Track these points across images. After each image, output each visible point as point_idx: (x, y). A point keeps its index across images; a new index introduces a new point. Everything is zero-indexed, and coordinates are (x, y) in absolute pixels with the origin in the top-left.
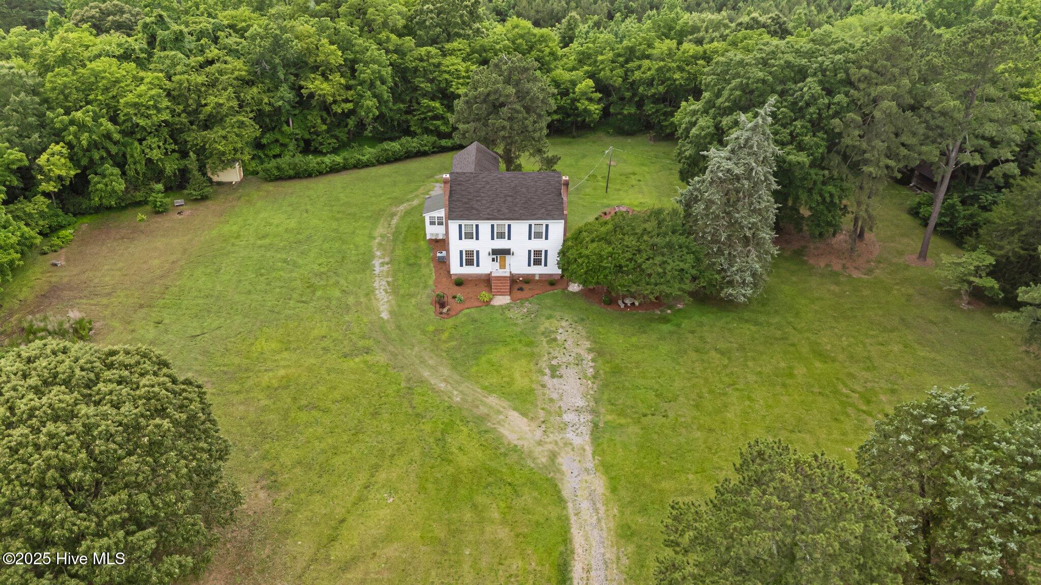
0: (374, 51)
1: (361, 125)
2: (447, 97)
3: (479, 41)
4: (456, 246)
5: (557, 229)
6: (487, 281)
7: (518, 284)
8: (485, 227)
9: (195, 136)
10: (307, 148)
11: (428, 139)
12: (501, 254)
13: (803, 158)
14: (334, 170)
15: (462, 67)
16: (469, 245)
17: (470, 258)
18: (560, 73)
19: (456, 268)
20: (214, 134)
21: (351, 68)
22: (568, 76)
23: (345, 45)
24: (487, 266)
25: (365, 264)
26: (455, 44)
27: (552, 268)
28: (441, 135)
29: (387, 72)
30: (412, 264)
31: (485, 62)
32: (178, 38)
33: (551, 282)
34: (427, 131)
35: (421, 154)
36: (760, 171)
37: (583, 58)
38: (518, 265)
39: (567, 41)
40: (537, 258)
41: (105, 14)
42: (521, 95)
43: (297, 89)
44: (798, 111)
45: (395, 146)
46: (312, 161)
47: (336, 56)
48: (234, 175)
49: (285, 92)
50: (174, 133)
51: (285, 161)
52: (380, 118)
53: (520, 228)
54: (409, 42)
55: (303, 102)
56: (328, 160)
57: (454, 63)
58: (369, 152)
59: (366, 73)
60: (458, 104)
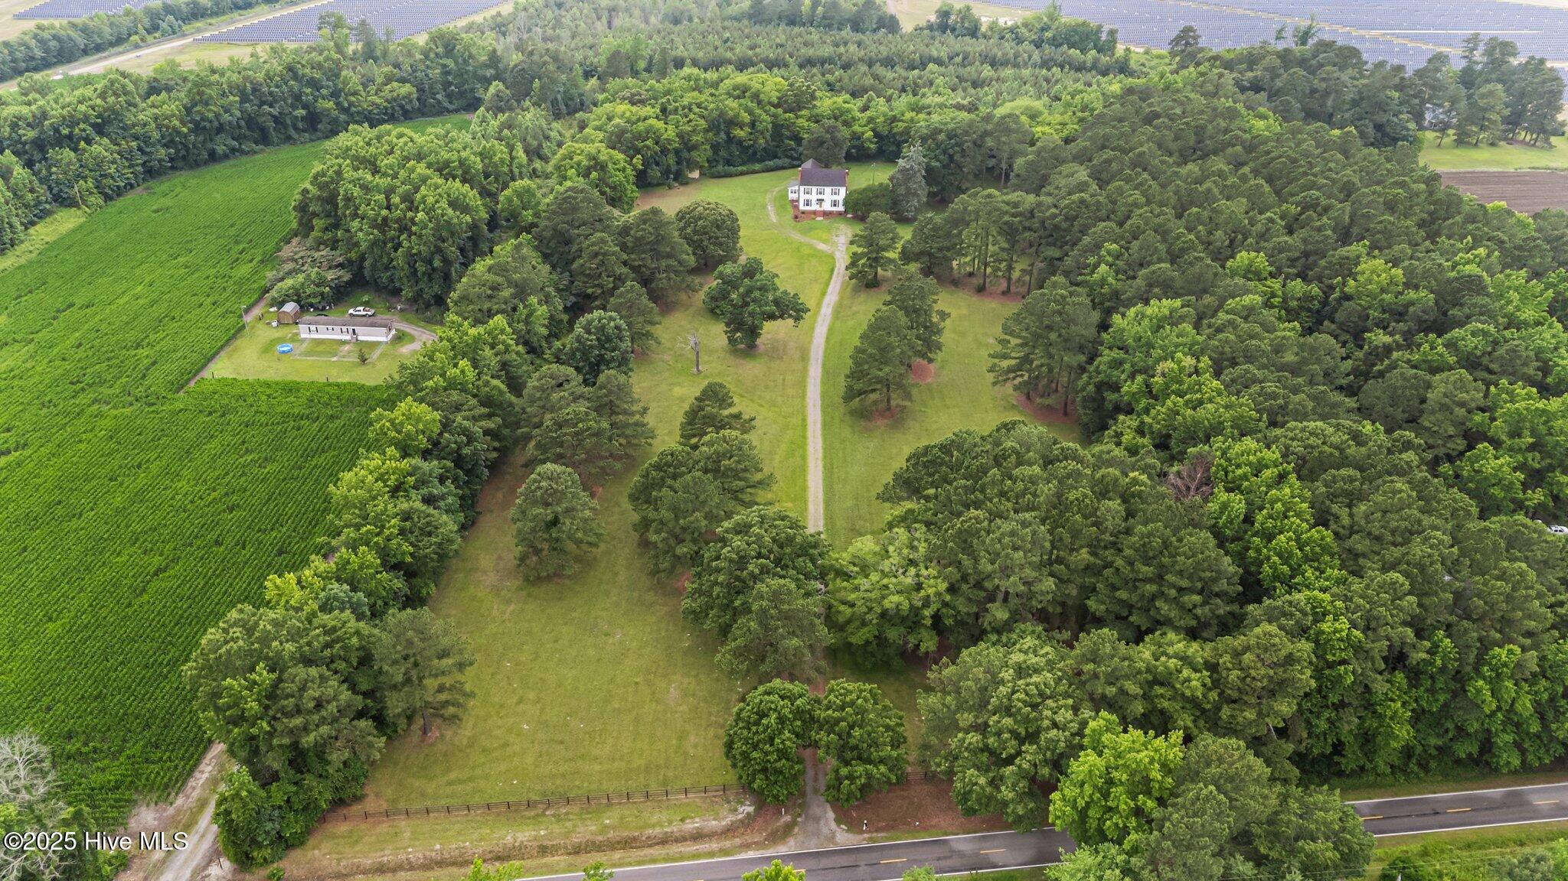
0: (764, 117)
1: (755, 153)
2: (798, 139)
3: (816, 111)
4: (803, 197)
5: (843, 191)
6: (815, 213)
7: (826, 214)
8: (814, 189)
9: (685, 154)
10: (728, 163)
11: (787, 160)
12: (820, 201)
13: (938, 164)
14: (742, 174)
15: (806, 124)
16: (808, 197)
17: (808, 203)
18: (856, 128)
19: (802, 207)
20: (694, 154)
21: (753, 125)
22: (860, 130)
23: (751, 113)
24: (814, 207)
25: (764, 207)
26: (803, 113)
27: (841, 208)
28: (794, 159)
29: (770, 126)
30: (783, 207)
31: (817, 122)
32: (676, 110)
33: (840, 214)
34: (787, 157)
35: (783, 168)
36: (916, 167)
37: (871, 120)
38: (827, 207)
39: (865, 109)
40: (835, 203)
41: (633, 95)
42: (833, 138)
43: (728, 134)
44: (938, 146)
45: (771, 163)
46: (732, 169)
47: (746, 118)
48: (696, 174)
49: (723, 135)
50: (677, 152)
51: (720, 168)
52: (764, 149)
53: (828, 190)
54: (780, 111)
55: (730, 139)
56: (740, 168)
57: (802, 122)
58: (757, 167)
59: (760, 127)
60: (805, 142)
